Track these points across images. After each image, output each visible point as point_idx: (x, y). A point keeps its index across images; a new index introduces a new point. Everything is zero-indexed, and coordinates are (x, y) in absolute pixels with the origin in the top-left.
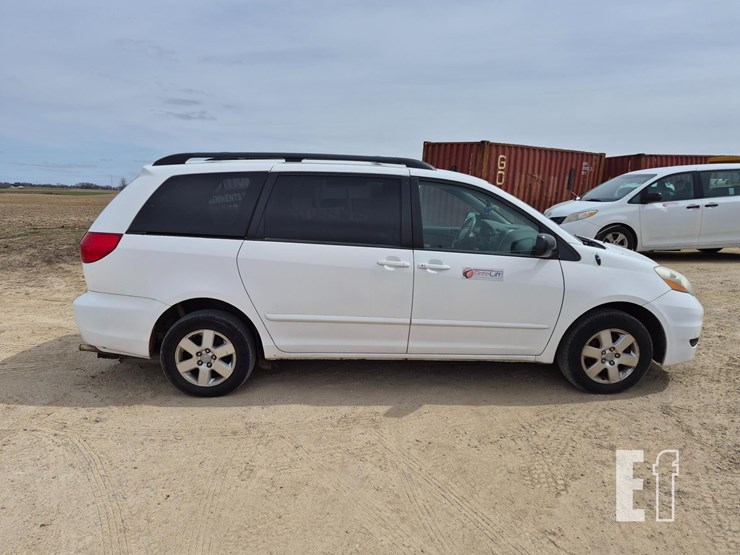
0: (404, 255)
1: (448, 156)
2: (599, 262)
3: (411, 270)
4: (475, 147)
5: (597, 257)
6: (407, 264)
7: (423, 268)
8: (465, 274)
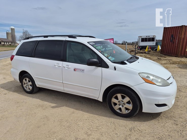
0: (61, 63)
1: (171, 31)
2: (115, 69)
3: (61, 67)
4: (180, 27)
5: (115, 67)
6: (61, 66)
7: (64, 67)
8: (74, 70)
